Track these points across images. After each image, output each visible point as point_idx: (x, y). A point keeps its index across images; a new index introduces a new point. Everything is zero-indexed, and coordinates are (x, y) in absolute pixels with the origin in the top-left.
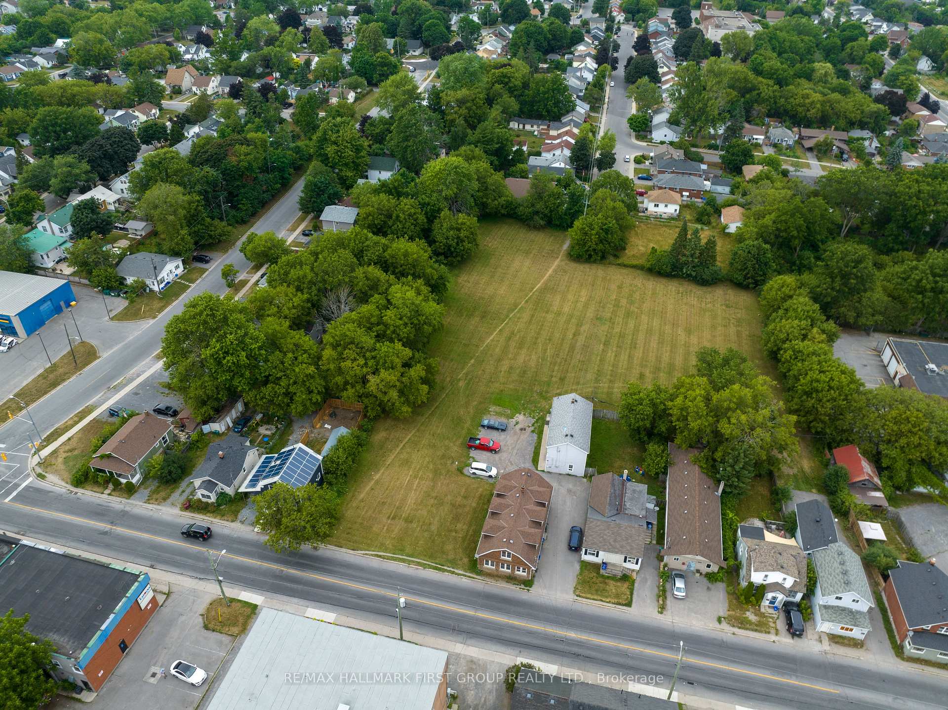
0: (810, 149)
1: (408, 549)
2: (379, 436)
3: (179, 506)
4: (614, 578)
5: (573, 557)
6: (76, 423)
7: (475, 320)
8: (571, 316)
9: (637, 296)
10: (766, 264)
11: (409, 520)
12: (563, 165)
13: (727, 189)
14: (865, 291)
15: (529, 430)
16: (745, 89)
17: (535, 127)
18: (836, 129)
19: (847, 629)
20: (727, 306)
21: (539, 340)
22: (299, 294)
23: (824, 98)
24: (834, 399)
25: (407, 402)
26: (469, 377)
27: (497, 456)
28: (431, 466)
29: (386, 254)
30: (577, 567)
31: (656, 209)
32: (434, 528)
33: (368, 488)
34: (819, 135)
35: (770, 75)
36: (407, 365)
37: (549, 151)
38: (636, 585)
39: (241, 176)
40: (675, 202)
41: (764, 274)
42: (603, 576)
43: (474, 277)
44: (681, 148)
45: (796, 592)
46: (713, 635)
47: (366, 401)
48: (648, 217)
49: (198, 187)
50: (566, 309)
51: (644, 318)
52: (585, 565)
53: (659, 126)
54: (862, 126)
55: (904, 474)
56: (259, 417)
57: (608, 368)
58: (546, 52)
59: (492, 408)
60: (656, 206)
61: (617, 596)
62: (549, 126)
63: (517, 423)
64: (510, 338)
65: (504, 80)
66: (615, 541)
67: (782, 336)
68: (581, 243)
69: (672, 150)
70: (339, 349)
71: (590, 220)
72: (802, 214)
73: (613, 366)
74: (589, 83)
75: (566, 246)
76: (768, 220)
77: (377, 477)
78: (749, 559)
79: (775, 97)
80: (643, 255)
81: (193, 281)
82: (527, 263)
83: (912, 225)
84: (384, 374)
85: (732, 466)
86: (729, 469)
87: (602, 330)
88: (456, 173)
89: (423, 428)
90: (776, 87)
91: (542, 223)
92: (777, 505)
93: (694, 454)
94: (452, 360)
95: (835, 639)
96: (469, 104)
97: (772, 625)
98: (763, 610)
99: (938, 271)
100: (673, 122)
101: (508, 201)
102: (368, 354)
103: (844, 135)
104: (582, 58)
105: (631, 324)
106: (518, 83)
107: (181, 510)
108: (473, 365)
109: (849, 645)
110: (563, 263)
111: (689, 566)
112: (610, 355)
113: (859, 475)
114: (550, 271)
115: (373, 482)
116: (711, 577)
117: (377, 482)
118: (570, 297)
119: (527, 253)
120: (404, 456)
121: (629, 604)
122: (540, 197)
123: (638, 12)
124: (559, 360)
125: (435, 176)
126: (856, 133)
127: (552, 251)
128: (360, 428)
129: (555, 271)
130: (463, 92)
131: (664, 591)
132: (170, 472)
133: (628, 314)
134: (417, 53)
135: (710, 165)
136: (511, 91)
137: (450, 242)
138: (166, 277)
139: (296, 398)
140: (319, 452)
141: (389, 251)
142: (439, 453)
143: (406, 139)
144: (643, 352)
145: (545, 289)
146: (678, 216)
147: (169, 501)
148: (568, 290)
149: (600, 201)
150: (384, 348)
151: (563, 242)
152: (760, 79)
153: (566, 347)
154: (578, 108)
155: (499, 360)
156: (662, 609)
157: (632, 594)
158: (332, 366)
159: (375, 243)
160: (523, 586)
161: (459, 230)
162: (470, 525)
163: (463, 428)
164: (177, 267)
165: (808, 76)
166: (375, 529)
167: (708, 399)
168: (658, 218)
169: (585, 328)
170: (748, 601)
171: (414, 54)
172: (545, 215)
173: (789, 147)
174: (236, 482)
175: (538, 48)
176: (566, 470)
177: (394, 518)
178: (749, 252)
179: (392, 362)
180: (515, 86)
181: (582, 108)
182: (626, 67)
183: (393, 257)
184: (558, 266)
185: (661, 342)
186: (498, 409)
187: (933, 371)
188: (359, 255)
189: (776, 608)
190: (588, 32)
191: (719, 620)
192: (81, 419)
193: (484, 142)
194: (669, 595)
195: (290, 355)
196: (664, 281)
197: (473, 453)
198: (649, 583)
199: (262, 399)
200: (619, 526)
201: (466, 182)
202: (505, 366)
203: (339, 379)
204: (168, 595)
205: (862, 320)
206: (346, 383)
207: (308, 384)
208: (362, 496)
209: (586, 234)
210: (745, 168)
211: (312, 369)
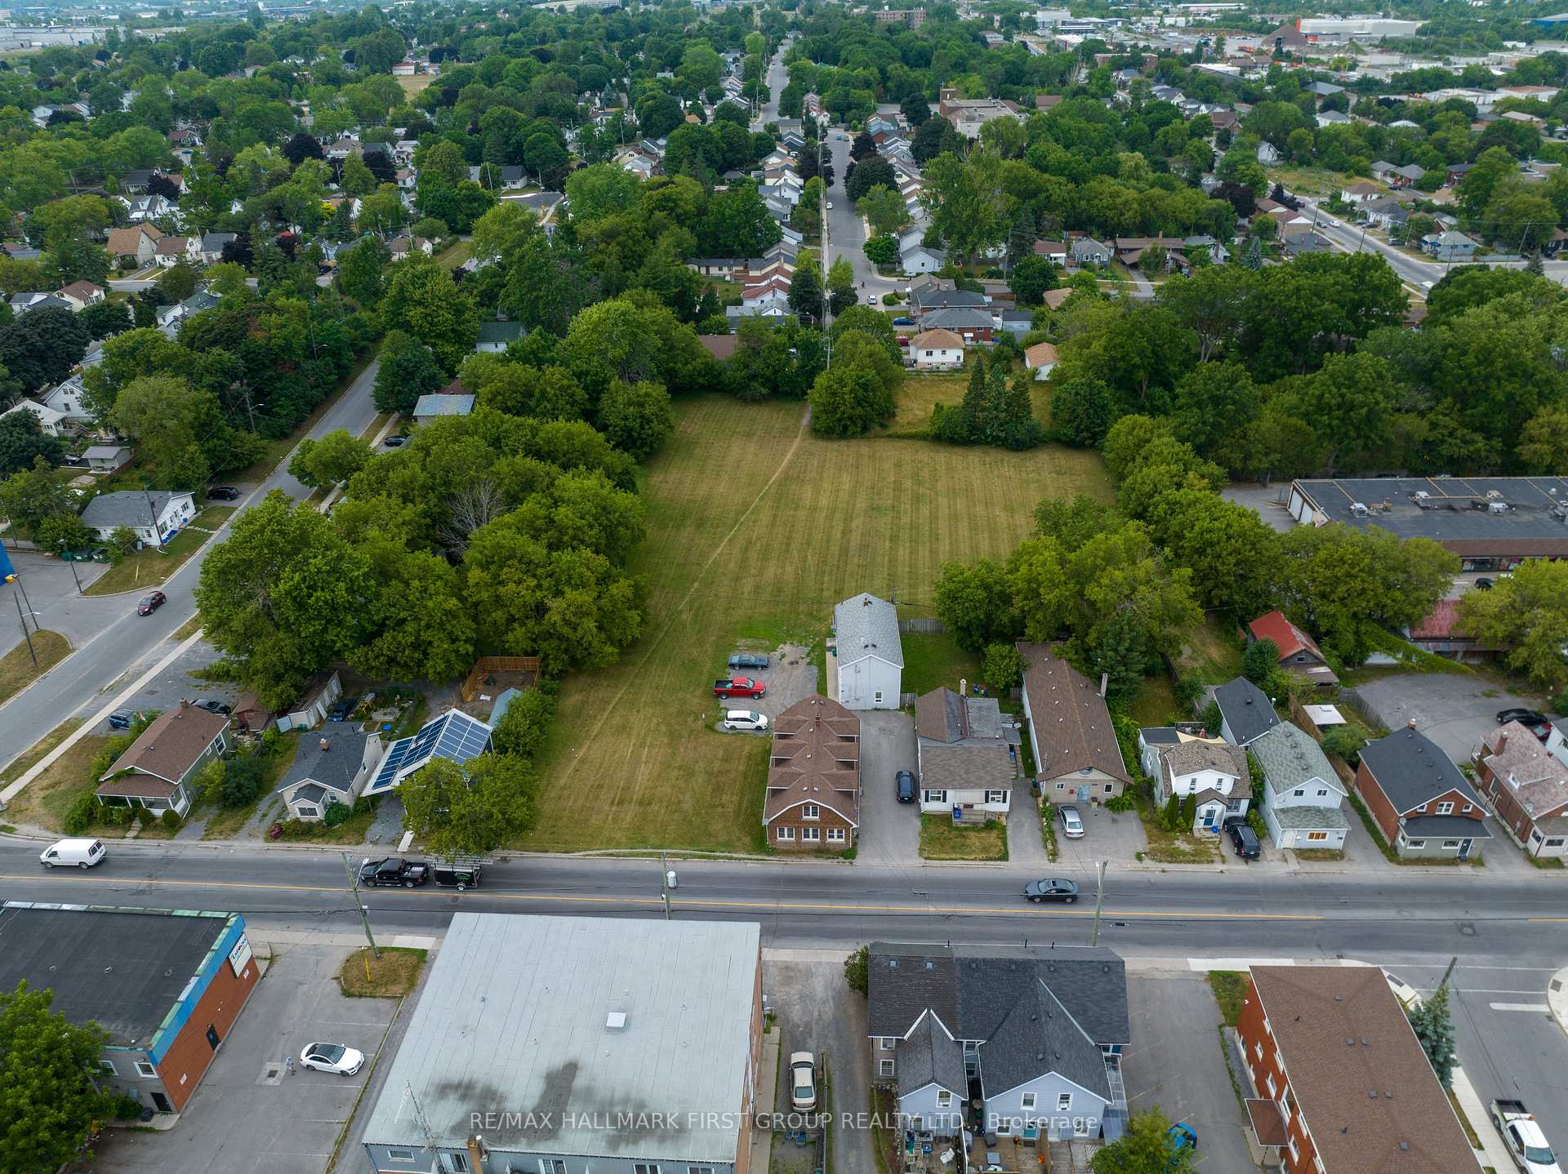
0: (1134, 266)
1: (653, 840)
2: (572, 699)
3: (262, 836)
4: (974, 827)
5: (907, 811)
6: (53, 747)
7: (688, 531)
8: (833, 510)
9: (925, 473)
10: (1104, 407)
11: (645, 802)
12: (779, 313)
13: (1027, 325)
14: (1250, 421)
15: (803, 663)
16: (1025, 192)
17: (725, 270)
18: (1165, 236)
19: (1318, 836)
20: (1058, 473)
21: (793, 546)
22: (410, 505)
23: (1142, 196)
24: (1237, 552)
25: (611, 640)
26: (696, 605)
27: (762, 703)
28: (664, 728)
29: (537, 439)
30: (917, 823)
31: (929, 359)
32: (687, 806)
33: (570, 770)
34: (1145, 245)
35: (1059, 170)
36: (604, 580)
37: (754, 297)
38: (1009, 833)
39: (274, 362)
40: (955, 346)
41: (1104, 423)
42: (957, 829)
43: (674, 475)
44: (949, 277)
45: (1239, 800)
46: (1137, 876)
47: (544, 645)
48: (919, 372)
49: (208, 379)
50: (824, 501)
51: (943, 501)
52: (929, 819)
53: (911, 252)
54: (1201, 230)
55: (1351, 637)
56: (370, 697)
57: (903, 570)
58: (721, 170)
59: (741, 642)
60: (929, 354)
61: (985, 849)
62: (746, 267)
63: (783, 656)
64: (747, 549)
65: (667, 204)
66: (967, 772)
67: (1147, 489)
68: (830, 409)
69: (936, 281)
70: (493, 568)
71: (838, 372)
72: (1144, 333)
73: (910, 566)
74: (794, 206)
75: (806, 420)
76: (1097, 347)
77: (581, 754)
78: (1165, 764)
79: (1072, 199)
80: (922, 421)
81: (215, 527)
82: (752, 448)
83: (1296, 337)
84: (570, 594)
85: (1116, 651)
86: (1110, 653)
87: (884, 522)
88: (625, 322)
89: (638, 681)
90: (1071, 186)
91: (764, 391)
92: (1187, 705)
93: (1055, 647)
94: (664, 587)
95: (1304, 854)
96: (621, 238)
97: (1214, 851)
98: (1197, 834)
99: (1341, 380)
100: (930, 244)
101: (707, 364)
102: (539, 571)
103: (1178, 243)
104: (778, 172)
105: (925, 511)
106: (690, 208)
107: (266, 840)
108: (697, 590)
109: (1325, 859)
110: (806, 444)
111: (1080, 794)
112: (903, 553)
113: (1291, 648)
114: (789, 456)
115: (575, 762)
116: (1114, 805)
117: (582, 761)
118: (826, 485)
119: (748, 435)
120: (617, 720)
121: (1004, 857)
122: (756, 353)
123: (849, 108)
124: (828, 569)
125: (594, 330)
126: (1194, 241)
127: (787, 429)
128: (542, 688)
129: (796, 455)
130: (609, 221)
131: (1052, 832)
132: (239, 787)
133: (917, 499)
134: (519, 185)
135: (995, 297)
136: (681, 220)
137: (630, 424)
138: (169, 523)
139: (432, 651)
140: (485, 721)
141: (542, 434)
142: (673, 710)
143: (533, 288)
144: (951, 544)
145: (786, 479)
146: (964, 365)
147: (244, 831)
148: (821, 478)
149: (849, 346)
150: (566, 556)
151: (800, 416)
152: (1046, 176)
153: (835, 549)
154: (786, 239)
155: (737, 579)
156: (1054, 855)
157: (1005, 844)
158: (485, 595)
159: (518, 426)
160: (841, 859)
161: (641, 405)
162: (743, 794)
163: (701, 673)
164: (185, 507)
165: (1113, 171)
166: (595, 821)
167: (1062, 562)
168: (934, 371)
169: (857, 523)
170: (1174, 826)
171: (514, 187)
172: (768, 379)
173: (1103, 266)
174: (355, 784)
175: (710, 161)
176: (873, 703)
177: (621, 803)
178: (1077, 394)
179: (581, 576)
180: (686, 213)
181: (792, 239)
182: (846, 178)
183: (548, 442)
184: (800, 448)
185: (974, 528)
186: (750, 642)
187: (1362, 512)
188: (496, 442)
189: (1215, 830)
190: (780, 139)
191: (1139, 857)
192: (60, 740)
193: (656, 284)
194: (1059, 836)
195: (416, 583)
196: (960, 450)
197: (724, 702)
198: (1027, 826)
199: (377, 657)
200: (969, 750)
201: (641, 335)
202: (748, 585)
203: (499, 615)
204: (272, 959)
205: (1253, 464)
206: (511, 619)
207: (448, 626)
208: (562, 782)
209: (834, 394)
210: (1047, 295)
211: (453, 603)
